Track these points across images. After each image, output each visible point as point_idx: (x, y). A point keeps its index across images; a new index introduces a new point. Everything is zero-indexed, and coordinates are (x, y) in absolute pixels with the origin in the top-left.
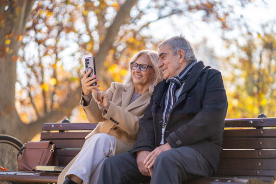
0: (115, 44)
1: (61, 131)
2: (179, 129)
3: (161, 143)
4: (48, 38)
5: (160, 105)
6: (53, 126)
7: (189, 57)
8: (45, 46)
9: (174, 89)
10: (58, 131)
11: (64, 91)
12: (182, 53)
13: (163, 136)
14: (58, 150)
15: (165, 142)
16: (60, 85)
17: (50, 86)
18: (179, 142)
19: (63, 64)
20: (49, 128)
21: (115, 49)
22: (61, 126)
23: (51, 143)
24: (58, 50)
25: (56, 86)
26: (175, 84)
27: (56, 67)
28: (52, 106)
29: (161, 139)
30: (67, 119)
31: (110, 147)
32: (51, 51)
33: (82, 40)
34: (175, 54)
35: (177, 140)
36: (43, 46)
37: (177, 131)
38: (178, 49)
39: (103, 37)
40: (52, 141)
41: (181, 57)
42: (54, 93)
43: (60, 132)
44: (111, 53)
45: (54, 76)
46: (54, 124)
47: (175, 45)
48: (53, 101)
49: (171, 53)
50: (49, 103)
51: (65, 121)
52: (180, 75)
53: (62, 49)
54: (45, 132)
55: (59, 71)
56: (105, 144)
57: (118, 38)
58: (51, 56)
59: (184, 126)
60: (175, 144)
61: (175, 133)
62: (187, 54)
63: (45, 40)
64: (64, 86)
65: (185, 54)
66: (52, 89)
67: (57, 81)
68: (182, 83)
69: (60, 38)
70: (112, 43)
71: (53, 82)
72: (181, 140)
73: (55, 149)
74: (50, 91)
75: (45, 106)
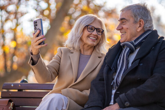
0: (70, 11)
1: (20, 90)
2: (129, 92)
3: (110, 104)
4: (9, 4)
5: (112, 68)
6: (12, 85)
7: (148, 27)
8: (7, 11)
9: (128, 54)
10: (17, 91)
11: (23, 53)
12: (141, 23)
13: (113, 96)
14: (16, 107)
15: (115, 102)
16: (19, 47)
17: (10, 48)
18: (127, 104)
19: (22, 29)
20: (8, 87)
21: (70, 15)
22: (20, 85)
23: (10, 101)
24: (18, 16)
25: (16, 48)
26: (130, 49)
27: (16, 30)
28: (12, 67)
29: (111, 100)
30: (25, 80)
31: (63, 106)
32: (12, 16)
33: (40, 6)
34: (135, 22)
35: (126, 102)
36: (5, 12)
37: (126, 94)
38: (139, 19)
39: (60, 4)
40: (12, 99)
41: (140, 26)
42: (14, 55)
43: (18, 91)
44: (67, 19)
45: (15, 39)
46: (13, 84)
47: (137, 14)
48: (12, 62)
49: (132, 20)
50: (9, 63)
51: (24, 81)
52: (135, 41)
53: (22, 14)
54: (5, 90)
55: (19, 34)
56: (59, 103)
57: (74, 6)
58: (12, 21)
59: (134, 89)
60: (124, 105)
61: (125, 95)
62: (146, 24)
63: (7, 6)
64: (23, 49)
65: (145, 24)
66: (12, 51)
67: (17, 44)
68: (136, 49)
69: (20, 5)
70: (68, 10)
71: (13, 45)
72: (130, 102)
73: (14, 106)
74: (10, 52)
75: (5, 67)
